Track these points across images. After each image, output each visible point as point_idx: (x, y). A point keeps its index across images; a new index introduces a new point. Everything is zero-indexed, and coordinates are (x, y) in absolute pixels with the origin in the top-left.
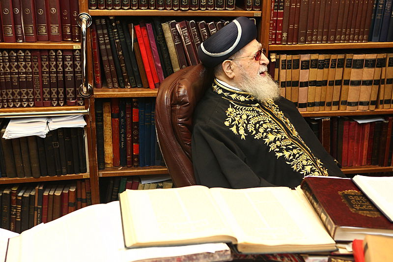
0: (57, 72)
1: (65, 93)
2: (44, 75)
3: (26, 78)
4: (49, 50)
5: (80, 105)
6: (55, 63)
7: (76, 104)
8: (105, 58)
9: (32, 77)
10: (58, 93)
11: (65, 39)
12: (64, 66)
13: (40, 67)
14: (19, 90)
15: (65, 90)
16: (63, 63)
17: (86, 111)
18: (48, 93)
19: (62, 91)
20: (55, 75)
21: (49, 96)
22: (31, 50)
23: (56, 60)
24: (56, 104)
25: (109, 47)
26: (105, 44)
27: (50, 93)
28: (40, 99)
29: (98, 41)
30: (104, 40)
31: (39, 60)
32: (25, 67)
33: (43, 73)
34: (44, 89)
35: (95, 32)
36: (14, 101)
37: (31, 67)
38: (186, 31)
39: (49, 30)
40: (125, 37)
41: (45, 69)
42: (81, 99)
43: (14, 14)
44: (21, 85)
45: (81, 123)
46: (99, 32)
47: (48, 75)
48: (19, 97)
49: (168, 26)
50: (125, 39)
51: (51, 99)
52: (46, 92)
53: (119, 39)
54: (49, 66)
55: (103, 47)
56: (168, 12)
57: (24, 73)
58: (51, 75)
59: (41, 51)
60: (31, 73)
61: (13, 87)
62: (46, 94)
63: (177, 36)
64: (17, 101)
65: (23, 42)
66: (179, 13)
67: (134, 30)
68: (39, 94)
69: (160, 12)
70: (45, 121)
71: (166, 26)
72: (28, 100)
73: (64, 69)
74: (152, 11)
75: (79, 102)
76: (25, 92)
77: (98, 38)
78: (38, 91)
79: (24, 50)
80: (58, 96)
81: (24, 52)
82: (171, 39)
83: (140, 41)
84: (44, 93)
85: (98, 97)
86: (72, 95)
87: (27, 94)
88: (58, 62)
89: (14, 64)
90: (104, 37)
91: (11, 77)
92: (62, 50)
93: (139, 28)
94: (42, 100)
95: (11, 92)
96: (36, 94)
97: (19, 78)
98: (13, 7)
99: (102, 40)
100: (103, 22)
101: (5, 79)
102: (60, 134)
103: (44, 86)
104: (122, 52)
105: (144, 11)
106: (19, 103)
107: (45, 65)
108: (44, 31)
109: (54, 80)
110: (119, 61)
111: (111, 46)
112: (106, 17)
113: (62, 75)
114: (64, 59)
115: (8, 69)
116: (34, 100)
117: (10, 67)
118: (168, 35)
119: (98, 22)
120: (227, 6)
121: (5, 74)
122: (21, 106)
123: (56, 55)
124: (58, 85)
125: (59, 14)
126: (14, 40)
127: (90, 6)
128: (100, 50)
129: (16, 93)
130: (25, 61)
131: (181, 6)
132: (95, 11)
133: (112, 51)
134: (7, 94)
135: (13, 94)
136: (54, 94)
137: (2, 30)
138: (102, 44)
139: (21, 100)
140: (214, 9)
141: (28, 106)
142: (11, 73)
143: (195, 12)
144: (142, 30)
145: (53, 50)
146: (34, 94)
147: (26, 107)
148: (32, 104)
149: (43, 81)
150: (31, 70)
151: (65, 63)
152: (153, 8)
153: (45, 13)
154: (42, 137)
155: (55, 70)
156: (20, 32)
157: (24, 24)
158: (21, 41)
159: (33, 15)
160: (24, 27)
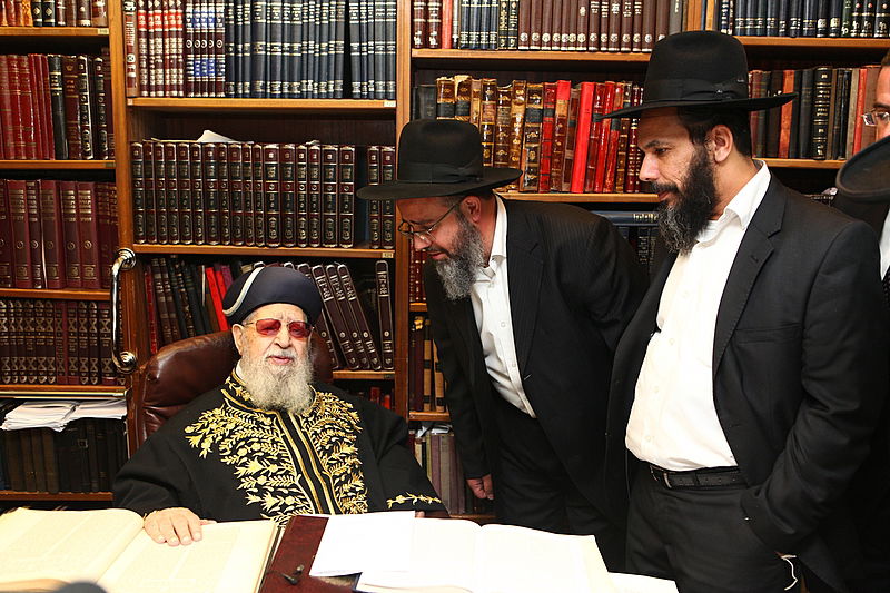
0: (89, 334)
1: (100, 366)
2: (71, 337)
3: (45, 340)
4: (78, 301)
5: (120, 385)
6: (86, 320)
7: (116, 383)
8: (165, 316)
9: (54, 340)
10: (89, 365)
11: (104, 286)
12: (99, 326)
13: (64, 326)
14: (34, 358)
15: (100, 360)
16: (98, 321)
17: (122, 394)
18: (75, 364)
19: (96, 362)
20: (86, 338)
21: (76, 369)
22: (55, 301)
23: (88, 316)
24: (86, 381)
25: (171, 299)
26: (166, 295)
27: (78, 365)
28: (63, 372)
29: (155, 289)
30: (164, 289)
31: (64, 317)
32: (45, 325)
33: (69, 334)
34: (70, 358)
35: (150, 278)
36: (27, 374)
37: (53, 325)
39: (82, 273)
40: (194, 286)
41: (72, 329)
42: (122, 376)
43: (32, 250)
44: (39, 351)
45: (118, 412)
46: (159, 276)
47: (76, 338)
48: (35, 369)
50: (196, 289)
51: (79, 373)
52: (72, 363)
53: (185, 287)
54: (78, 325)
55: (162, 299)
56: (250, 249)
57: (43, 333)
58: (80, 338)
59: (68, 301)
60: (53, 334)
61: (28, 354)
62: (73, 366)
64: (31, 374)
65: (43, 288)
66: (265, 251)
67: (206, 275)
68: (63, 365)
69: (239, 248)
70: (69, 407)
72: (47, 374)
74: (227, 248)
75: (119, 380)
76: (43, 361)
77: (155, 285)
78: (61, 360)
79: (44, 301)
80: (89, 370)
81: (44, 304)
83: (215, 291)
84: (69, 364)
86: (108, 368)
87: (46, 364)
88: (90, 319)
89: (29, 320)
90: (164, 285)
91: (25, 339)
92: (97, 302)
93: (212, 271)
94: (66, 374)
95: (24, 361)
96: (58, 365)
97: (36, 340)
98: (31, 239)
99: (160, 289)
100: (164, 262)
101: (16, 342)
102: (90, 427)
103: (70, 354)
104: (190, 308)
105: (214, 247)
106: (35, 378)
107: (71, 323)
108: (76, 273)
109: (85, 346)
110: (186, 321)
111: (173, 299)
112: (167, 256)
113: (96, 338)
114: (99, 315)
115: (21, 327)
116: (55, 374)
117: (24, 324)
119: (156, 264)
120: (340, 242)
121: (17, 333)
122: (37, 382)
123: (88, 310)
124: (89, 353)
125: (95, 250)
126: (29, 285)
127: (136, 239)
128: (158, 304)
129: (31, 363)
130: (46, 316)
131: (268, 240)
132: (143, 246)
133: (175, 306)
134: (18, 364)
135: (26, 364)
136: (84, 366)
137: (14, 271)
138: (160, 295)
139: (37, 374)
140: (321, 246)
141: (47, 383)
142: (25, 333)
143: (291, 249)
144: (218, 275)
145: (84, 301)
146: (55, 364)
147: (44, 384)
148: (53, 381)
149: (69, 346)
150: (52, 330)
151: (101, 320)
152: (227, 243)
153: (78, 249)
154: (56, 430)
155: (86, 331)
156: (39, 274)
157: (46, 263)
158: (40, 287)
159: (57, 250)
160: (46, 267)
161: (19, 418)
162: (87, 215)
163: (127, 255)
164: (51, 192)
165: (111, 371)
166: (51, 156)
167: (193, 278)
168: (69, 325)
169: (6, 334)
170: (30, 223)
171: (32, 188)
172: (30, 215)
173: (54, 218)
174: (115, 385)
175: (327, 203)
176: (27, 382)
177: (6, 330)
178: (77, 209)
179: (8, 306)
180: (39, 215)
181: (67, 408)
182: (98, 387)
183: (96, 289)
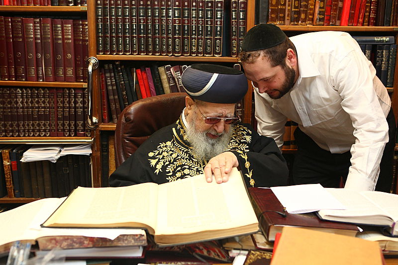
0: (70, 108)
1: (76, 126)
2: (59, 109)
3: (44, 111)
4: (63, 88)
5: (88, 136)
6: (68, 99)
7: (85, 135)
8: (111, 97)
9: (49, 111)
10: (69, 125)
11: (78, 80)
12: (76, 102)
13: (55, 103)
14: (38, 122)
15: (75, 123)
16: (75, 100)
17: (91, 140)
18: (61, 125)
19: (73, 123)
20: (68, 110)
21: (62, 128)
22: (50, 88)
23: (69, 97)
24: (68, 134)
25: (115, 87)
26: (112, 85)
27: (63, 125)
29: (106, 82)
30: (111, 82)
31: (55, 97)
32: (44, 102)
33: (58, 107)
34: (58, 122)
35: (104, 75)
36: (33, 131)
37: (49, 102)
38: (179, 74)
39: (65, 73)
40: (128, 80)
41: (60, 105)
42: (89, 131)
43: (37, 59)
44: (40, 118)
45: (87, 152)
46: (108, 75)
47: (62, 110)
48: (38, 128)
49: (164, 69)
50: (129, 82)
51: (64, 130)
52: (60, 124)
53: (123, 81)
54: (63, 102)
55: (110, 88)
56: (164, 57)
57: (42, 108)
58: (65, 110)
59: (58, 89)
60: (49, 108)
61: (34, 120)
62: (60, 126)
63: (171, 78)
64: (36, 131)
65: (43, 81)
66: (173, 58)
67: (136, 74)
68: (54, 125)
69: (157, 57)
71: (162, 69)
72: (45, 131)
73: (75, 105)
74: (150, 57)
75: (87, 133)
76: (43, 123)
77: (106, 80)
78: (53, 123)
79: (44, 88)
80: (69, 128)
81: (43, 90)
82: (166, 80)
83: (141, 83)
84: (58, 125)
85: (102, 129)
87: (45, 125)
88: (71, 99)
89: (35, 100)
90: (111, 79)
91: (32, 111)
92: (75, 89)
93: (140, 71)
94: (56, 131)
95: (31, 123)
96: (52, 125)
97: (38, 111)
98: (37, 52)
99: (109, 82)
100: (111, 66)
101: (27, 112)
102: (70, 161)
103: (58, 119)
104: (126, 92)
105: (143, 56)
106: (38, 133)
107: (59, 101)
108: (61, 73)
109: (67, 114)
110: (124, 100)
111: (117, 87)
112: (112, 62)
113: (73, 110)
114: (75, 97)
115: (30, 104)
116: (50, 131)
117: (32, 102)
118: (164, 77)
119: (106, 66)
121: (27, 108)
122: (39, 136)
123: (69, 93)
124: (70, 118)
125: (73, 59)
126: (35, 79)
127: (98, 52)
128: (107, 90)
129: (36, 124)
130: (44, 98)
131: (174, 51)
132: (102, 56)
133: (118, 92)
134: (28, 125)
135: (33, 125)
136: (66, 126)
137: (26, 71)
138: (109, 85)
139: (39, 130)
140: (204, 56)
141: (45, 136)
142: (32, 108)
143: (186, 57)
144: (143, 73)
145: (67, 88)
146: (50, 125)
147: (43, 136)
148: (48, 134)
149: (58, 114)
150: (48, 106)
151: (77, 99)
152: (150, 54)
153: (63, 58)
154: (53, 162)
155: (68, 105)
156: (41, 73)
157: (45, 67)
158: (41, 80)
159: (52, 59)
160: (45, 69)
161: (31, 156)
162: (68, 39)
163: (93, 61)
164: (49, 25)
165: (82, 128)
166: (48, 4)
167: (127, 76)
168: (58, 102)
169: (21, 108)
170: (36, 43)
171: (38, 23)
172: (36, 39)
173: (50, 40)
174: (84, 136)
175: (207, 31)
176: (34, 136)
177: (21, 106)
178: (63, 36)
179: (23, 92)
180: (41, 38)
181: (57, 150)
182: (74, 138)
183: (73, 82)
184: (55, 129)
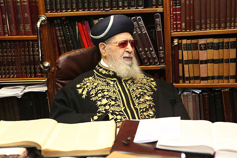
1: (35, 69)
2: (22, 57)
3: (11, 59)
4: (24, 41)
5: (44, 77)
6: (27, 49)
7: (42, 76)
8: (61, 46)
9: (15, 58)
10: (30, 69)
11: (35, 34)
12: (33, 51)
14: (7, 67)
15: (34, 67)
16: (33, 49)
18: (24, 69)
19: (33, 67)
20: (28, 57)
21: (25, 71)
22: (14, 41)
23: (28, 47)
25: (63, 38)
26: (61, 36)
27: (26, 69)
28: (20, 73)
29: (56, 34)
30: (60, 33)
31: (18, 47)
32: (10, 52)
33: (21, 55)
34: (22, 66)
35: (54, 29)
36: (5, 74)
37: (14, 52)
39: (24, 29)
40: (73, 31)
41: (22, 53)
42: (45, 73)
43: (2, 19)
44: (9, 64)
45: (44, 89)
46: (57, 28)
47: (24, 57)
48: (8, 72)
50: (74, 33)
51: (26, 73)
52: (23, 68)
53: (69, 32)
54: (24, 51)
55: (60, 38)
56: (97, 12)
57: (10, 56)
58: (26, 57)
59: (20, 41)
60: (14, 56)
61: (4, 65)
62: (23, 69)
64: (6, 74)
65: (9, 35)
67: (78, 26)
68: (19, 69)
69: (92, 12)
70: (23, 87)
72: (13, 73)
73: (33, 53)
74: (86, 12)
75: (43, 75)
77: (56, 32)
78: (18, 67)
79: (9, 41)
80: (30, 71)
81: (9, 43)
83: (82, 33)
84: (22, 69)
86: (39, 70)
87: (12, 69)
88: (29, 49)
89: (4, 50)
90: (60, 32)
91: (3, 59)
92: (32, 41)
93: (80, 24)
95: (3, 68)
96: (17, 69)
97: (7, 59)
98: (2, 14)
99: (58, 34)
100: (59, 21)
103: (22, 64)
104: (72, 41)
105: (81, 12)
106: (8, 75)
108: (22, 29)
109: (28, 60)
112: (60, 19)
113: (32, 57)
114: (33, 47)
115: (1, 54)
116: (16, 73)
117: (2, 52)
119: (55, 22)
120: (138, 6)
122: (9, 77)
123: (28, 44)
124: (30, 63)
125: (29, 17)
126: (3, 34)
127: (46, 11)
128: (58, 40)
129: (6, 69)
130: (10, 48)
131: (105, 7)
132: (50, 14)
133: (65, 41)
135: (4, 69)
136: (28, 69)
138: (59, 36)
139: (9, 73)
140: (129, 9)
141: (13, 77)
142: (2, 56)
143: (115, 11)
144: (83, 26)
145: (26, 40)
146: (16, 69)
147: (12, 78)
148: (16, 76)
149: (21, 61)
150: (14, 54)
151: (34, 49)
152: (87, 10)
153: (22, 17)
154: (18, 97)
155: (28, 54)
156: (6, 30)
157: (9, 24)
158: (7, 35)
159: (13, 18)
160: (9, 26)
161: (3, 93)
162: (25, 2)
163: (43, 18)
165: (39, 71)
167: (72, 28)
168: (20, 51)
173: (11, 4)
174: (42, 77)
176: (5, 78)
180: (4, 3)
181: (22, 88)
182: (34, 78)
183: (31, 35)
184: (19, 72)
